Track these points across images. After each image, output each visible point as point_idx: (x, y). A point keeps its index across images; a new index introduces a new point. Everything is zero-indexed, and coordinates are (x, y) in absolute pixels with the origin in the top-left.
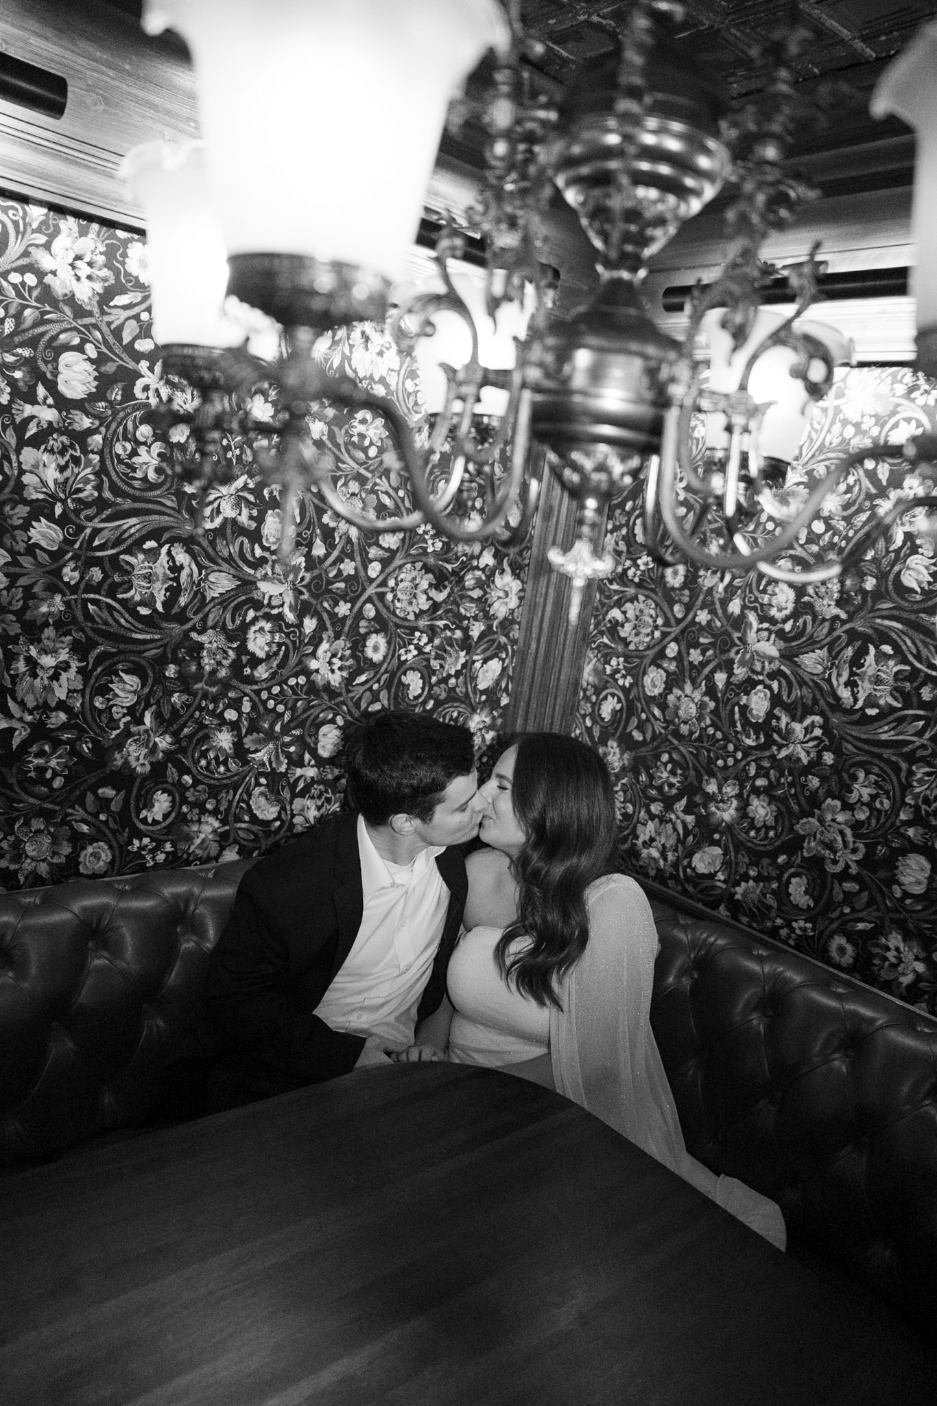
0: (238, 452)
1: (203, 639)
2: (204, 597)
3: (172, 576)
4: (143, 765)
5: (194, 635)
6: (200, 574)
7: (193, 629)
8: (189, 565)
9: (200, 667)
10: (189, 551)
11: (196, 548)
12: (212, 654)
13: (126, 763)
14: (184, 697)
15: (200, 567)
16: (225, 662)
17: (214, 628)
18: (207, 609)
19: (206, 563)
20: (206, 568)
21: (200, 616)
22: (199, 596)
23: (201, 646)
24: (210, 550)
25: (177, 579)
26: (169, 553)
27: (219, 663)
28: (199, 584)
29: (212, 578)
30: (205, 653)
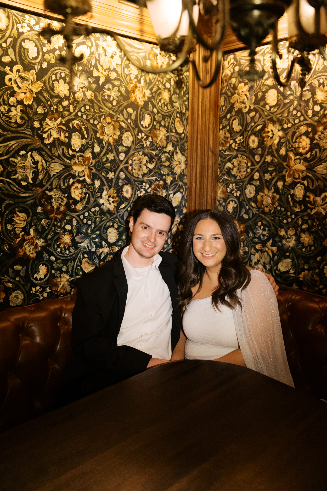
0: (56, 107)
1: (52, 194)
2: (50, 175)
3: (34, 166)
4: (32, 253)
5: (47, 192)
6: (47, 164)
7: (47, 189)
8: (41, 161)
9: (52, 207)
10: (40, 154)
11: (43, 153)
12: (57, 200)
13: (25, 253)
14: (47, 221)
15: (46, 161)
16: (63, 204)
17: (56, 188)
18: (51, 180)
19: (48, 159)
20: (49, 161)
21: (49, 183)
22: (47, 174)
23: (51, 197)
24: (49, 153)
25: (36, 168)
26: (31, 156)
27: (60, 204)
28: (47, 169)
29: (52, 166)
30: (53, 200)
